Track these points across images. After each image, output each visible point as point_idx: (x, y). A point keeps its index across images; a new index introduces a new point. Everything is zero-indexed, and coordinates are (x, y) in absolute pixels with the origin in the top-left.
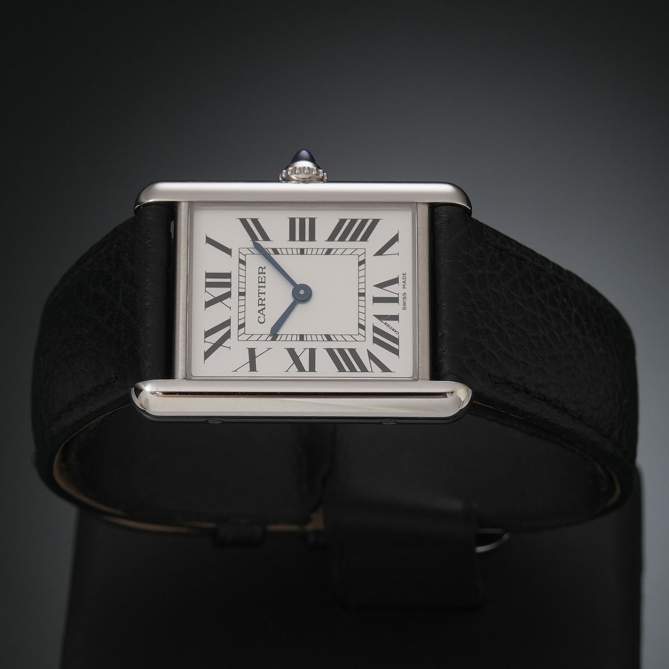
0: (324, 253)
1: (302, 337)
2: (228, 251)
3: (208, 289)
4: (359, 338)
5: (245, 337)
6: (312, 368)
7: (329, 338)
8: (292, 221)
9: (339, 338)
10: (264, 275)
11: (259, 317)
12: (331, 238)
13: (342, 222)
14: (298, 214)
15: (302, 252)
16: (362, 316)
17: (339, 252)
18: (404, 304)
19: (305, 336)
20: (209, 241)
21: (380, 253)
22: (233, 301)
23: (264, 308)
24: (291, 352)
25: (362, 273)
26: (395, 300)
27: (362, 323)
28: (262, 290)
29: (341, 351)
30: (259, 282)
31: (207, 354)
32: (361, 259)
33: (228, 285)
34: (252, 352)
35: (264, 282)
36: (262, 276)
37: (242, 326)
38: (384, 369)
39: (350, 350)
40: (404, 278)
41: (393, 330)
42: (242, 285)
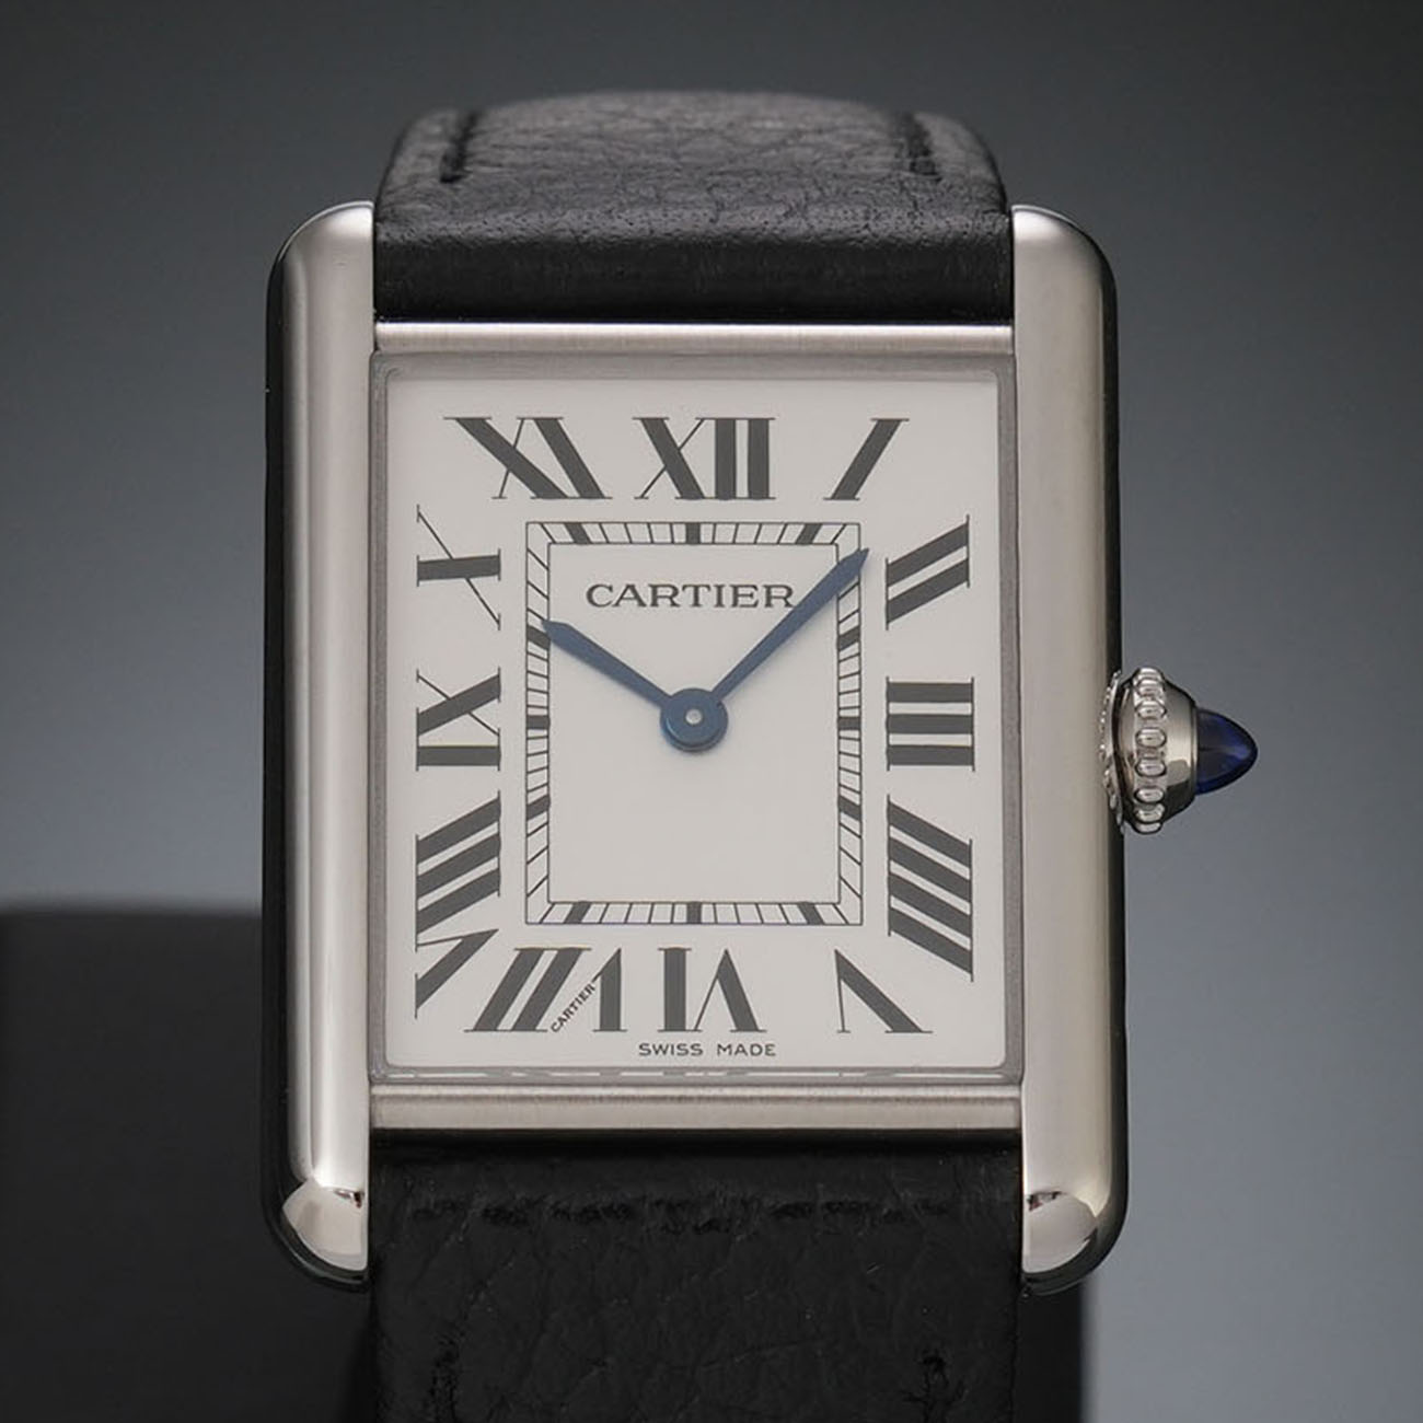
0: (844, 793)
1: (538, 723)
2: (849, 488)
3: (709, 428)
4: (538, 904)
5: (539, 541)
6: (430, 757)
7: (538, 807)
8: (964, 692)
9: (538, 842)
10: (763, 602)
12: (897, 816)
13: (962, 852)
14: (987, 710)
15: (848, 723)
16: (619, 912)
17: (851, 844)
18: (661, 1049)
19: (545, 733)
20: (884, 431)
21: (847, 972)
22: (667, 502)
23: (642, 604)
24: (489, 690)
25: (773, 914)
26: (675, 1017)
27: (593, 914)
28: (707, 597)
29: (492, 848)
30: (736, 588)
31: (479, 429)
32: (826, 913)
33: (725, 490)
34: (489, 566)
35: (735, 604)
36: (761, 595)
37: (578, 533)
38: (427, 986)
39: (496, 874)
40: (756, 1050)
41: (567, 1013)
42: (725, 534)
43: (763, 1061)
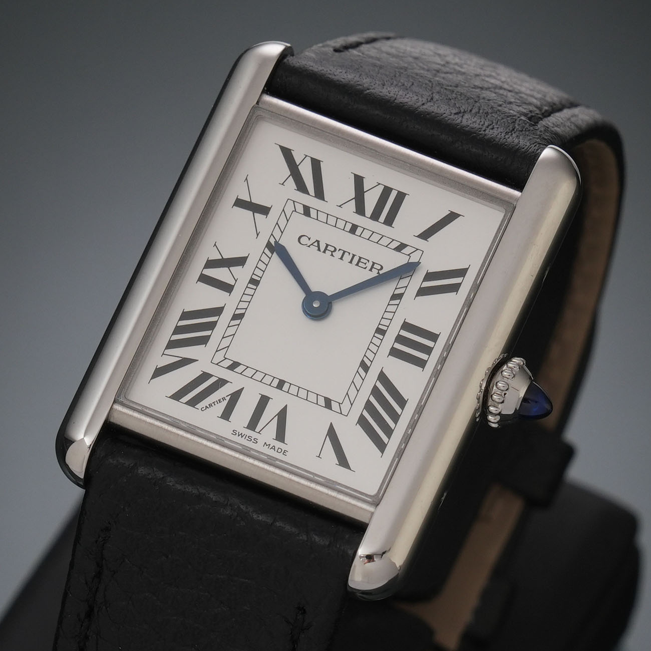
0: (366, 360)
1: (254, 282)
2: (426, 235)
3: (381, 188)
4: (219, 356)
5: (289, 208)
6: (204, 279)
7: (238, 317)
8: (434, 337)
9: (231, 331)
10: (369, 268)
11: (309, 239)
12: (382, 377)
13: (402, 402)
14: (438, 348)
15: (381, 332)
16: (249, 372)
17: (358, 381)
18: (241, 435)
19: (255, 287)
20: (452, 217)
21: (332, 433)
22: (349, 213)
23: (319, 250)
24: (241, 261)
25: (312, 397)
26: (253, 424)
27: (239, 369)
28: (347, 258)
29: (212, 326)
30: (360, 258)
31: (287, 153)
32: (335, 406)
33: (375, 216)
34: (264, 210)
35: (357, 265)
36: (369, 265)
37: (307, 211)
38: (159, 372)
39: (208, 337)
40: (280, 450)
41: (210, 405)
42: (366, 234)
43: (280, 456)
